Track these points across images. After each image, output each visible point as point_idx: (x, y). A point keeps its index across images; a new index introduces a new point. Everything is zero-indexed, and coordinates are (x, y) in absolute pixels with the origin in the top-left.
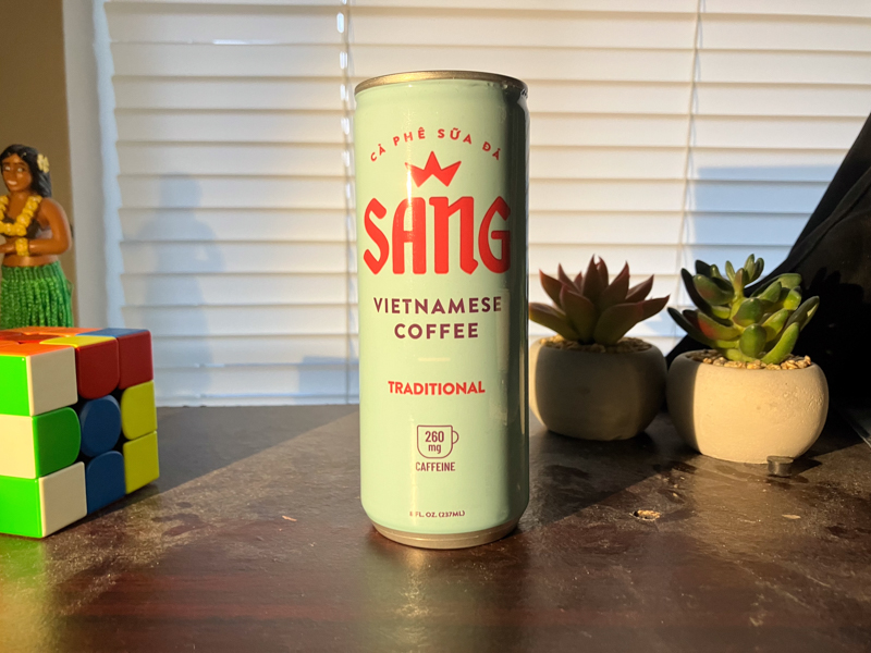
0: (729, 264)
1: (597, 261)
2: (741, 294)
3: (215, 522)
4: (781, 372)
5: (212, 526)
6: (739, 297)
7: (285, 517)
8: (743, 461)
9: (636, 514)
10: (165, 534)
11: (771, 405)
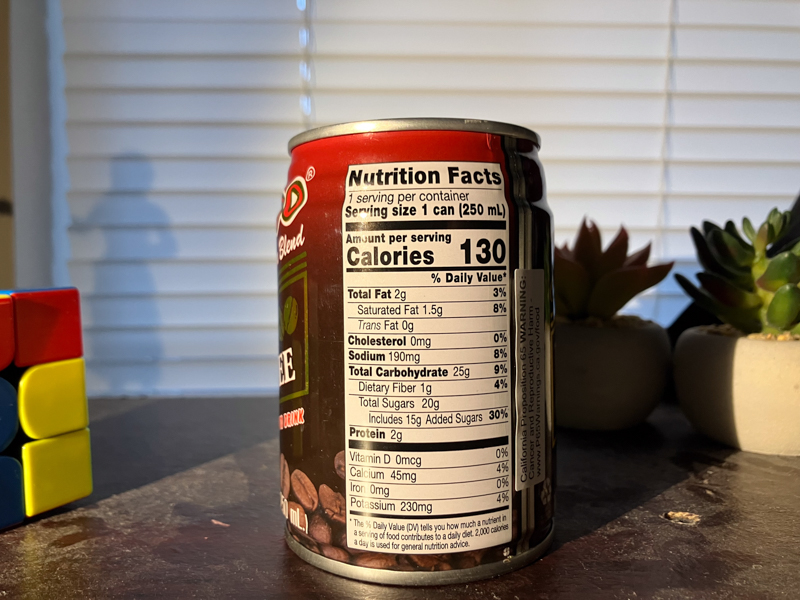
0: (746, 221)
1: (589, 225)
2: (764, 254)
3: (124, 527)
5: (118, 534)
6: (762, 258)
7: (215, 522)
8: (775, 453)
9: (667, 516)
10: (55, 544)
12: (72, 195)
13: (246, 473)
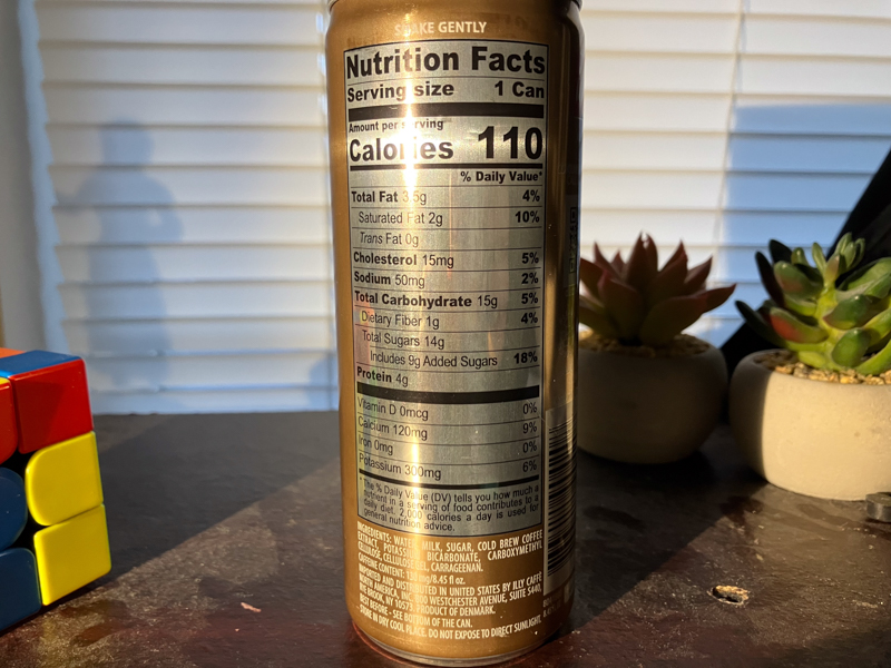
1: (644, 238)
2: (833, 286)
4: (886, 388)
6: (830, 290)
7: (244, 606)
8: (830, 497)
9: (715, 592)
10: (77, 641)
11: (873, 431)
12: (54, 169)
13: (273, 531)
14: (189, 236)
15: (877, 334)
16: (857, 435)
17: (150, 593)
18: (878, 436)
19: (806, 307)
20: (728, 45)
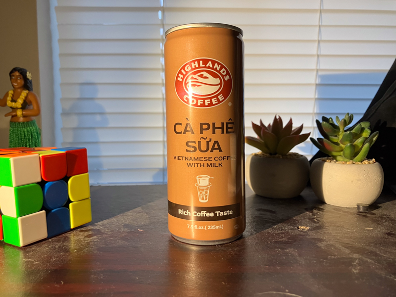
0: (337, 117)
1: (278, 117)
3: (108, 232)
4: (362, 165)
5: (106, 234)
6: (343, 132)
7: (139, 230)
8: (346, 207)
9: (298, 228)
10: (86, 237)
11: (358, 180)
12: (62, 100)
13: (147, 214)
14: (110, 125)
15: (358, 146)
16: (352, 182)
17: (108, 228)
18: (360, 182)
19: (335, 139)
20: (315, 52)
